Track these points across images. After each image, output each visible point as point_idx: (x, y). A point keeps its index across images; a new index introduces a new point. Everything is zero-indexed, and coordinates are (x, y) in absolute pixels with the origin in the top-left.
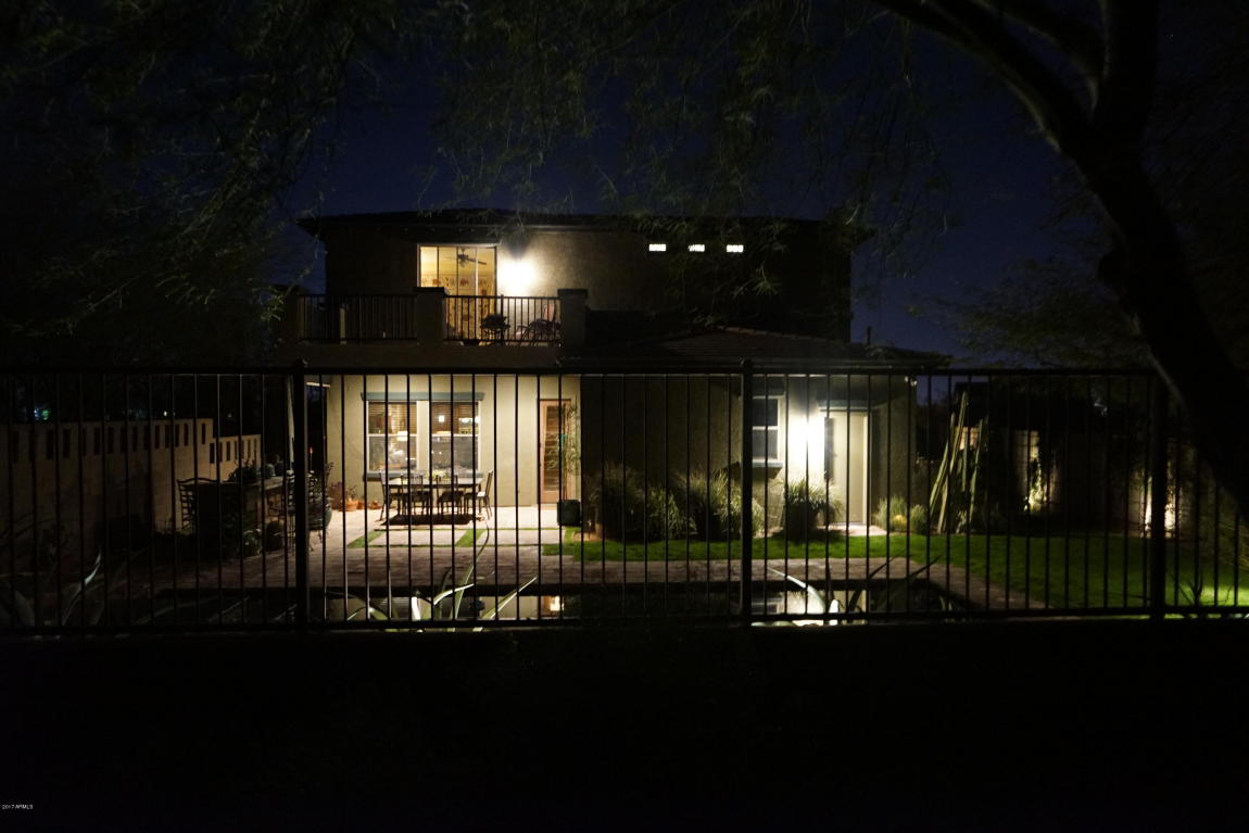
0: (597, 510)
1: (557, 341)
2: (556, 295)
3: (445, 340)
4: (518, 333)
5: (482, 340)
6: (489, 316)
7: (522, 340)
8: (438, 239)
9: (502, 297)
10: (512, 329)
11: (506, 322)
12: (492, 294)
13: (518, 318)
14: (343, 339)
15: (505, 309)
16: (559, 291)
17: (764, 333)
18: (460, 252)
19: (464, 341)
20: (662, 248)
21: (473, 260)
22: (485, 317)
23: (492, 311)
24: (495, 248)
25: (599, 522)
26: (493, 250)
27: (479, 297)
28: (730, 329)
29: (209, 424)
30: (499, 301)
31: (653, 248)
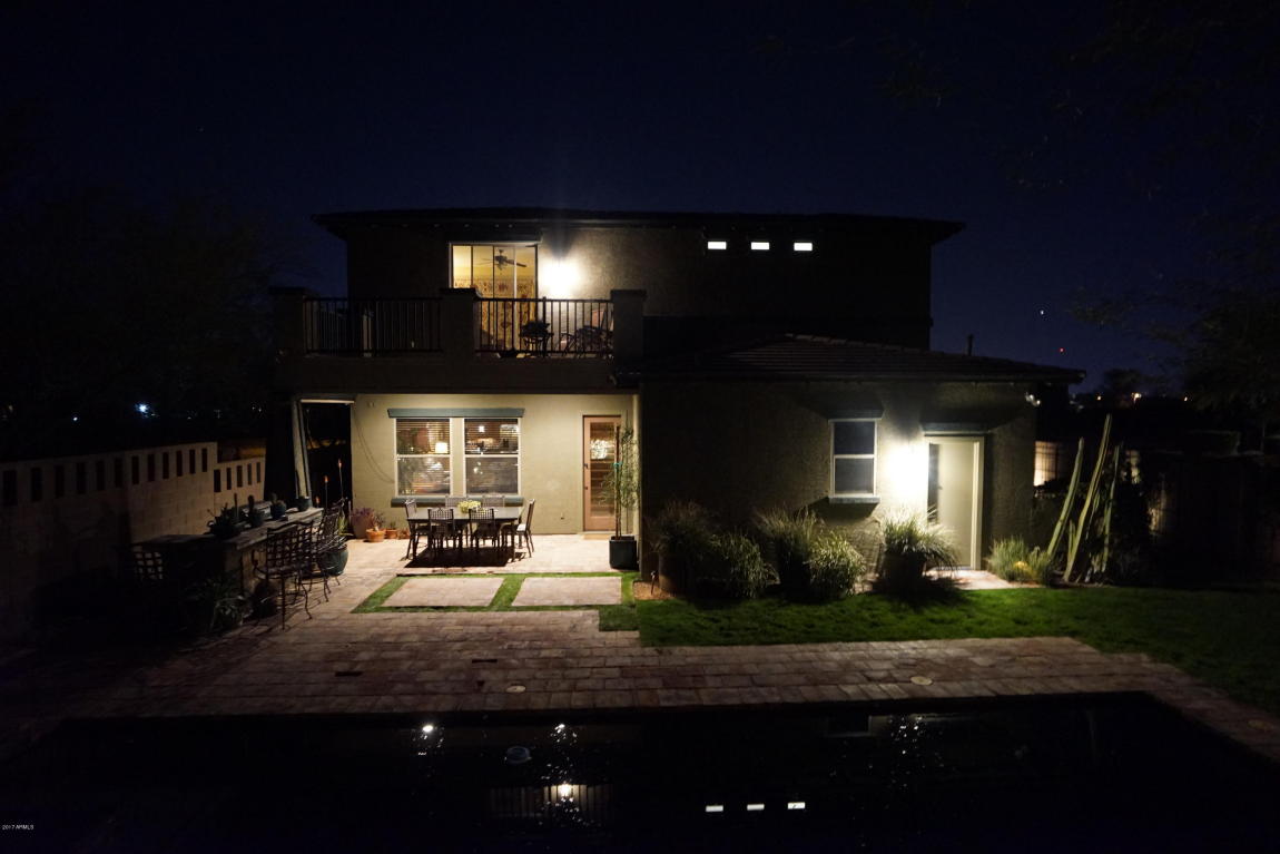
0: (661, 558)
1: (608, 351)
2: (608, 298)
3: (477, 351)
4: (564, 342)
5: (521, 351)
6: (530, 323)
7: (567, 350)
8: (472, 237)
9: (544, 300)
10: (556, 337)
11: (549, 329)
12: (533, 297)
13: (564, 324)
14: (367, 351)
15: (548, 316)
16: (613, 293)
17: (843, 342)
18: (497, 254)
19: (500, 352)
20: (721, 245)
21: (512, 262)
22: (524, 324)
23: (532, 317)
24: (536, 246)
25: (663, 574)
26: (533, 249)
27: (517, 300)
28: (800, 337)
29: (212, 448)
30: (540, 305)
31: (712, 245)
